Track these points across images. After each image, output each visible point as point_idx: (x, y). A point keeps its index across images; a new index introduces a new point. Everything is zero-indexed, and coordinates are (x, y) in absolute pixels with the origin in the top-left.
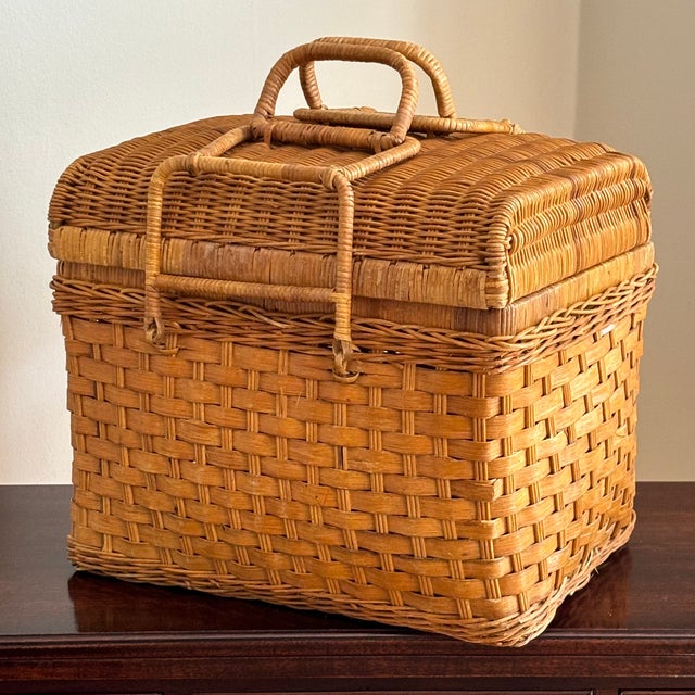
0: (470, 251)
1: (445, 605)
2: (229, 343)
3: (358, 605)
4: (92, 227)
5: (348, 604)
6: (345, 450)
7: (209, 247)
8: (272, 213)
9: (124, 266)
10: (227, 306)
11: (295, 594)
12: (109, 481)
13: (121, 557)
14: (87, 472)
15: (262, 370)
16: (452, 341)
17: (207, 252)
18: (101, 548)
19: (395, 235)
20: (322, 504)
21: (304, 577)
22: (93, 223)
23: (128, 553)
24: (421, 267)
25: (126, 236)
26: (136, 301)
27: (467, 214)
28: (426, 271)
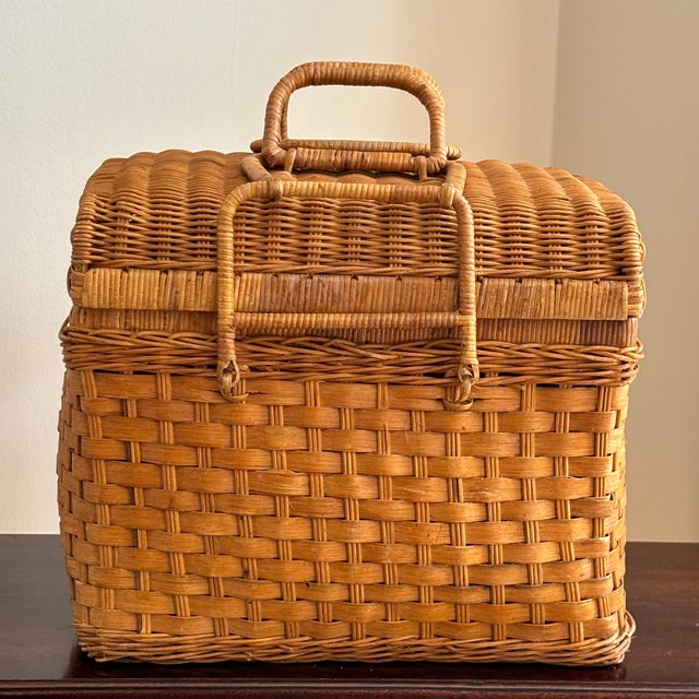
0: (601, 263)
1: (557, 631)
2: (315, 381)
3: (455, 647)
4: (134, 267)
5: (444, 647)
6: (460, 481)
7: (294, 278)
8: (362, 238)
9: (181, 308)
10: (311, 342)
11: (384, 645)
12: (150, 553)
13: (164, 637)
14: (113, 547)
15: (359, 406)
16: (583, 355)
17: (292, 286)
18: (138, 632)
19: (512, 252)
20: (434, 542)
21: (398, 626)
22: (135, 262)
23: (177, 632)
24: (552, 283)
25: (183, 275)
26: (195, 346)
27: (589, 226)
28: (559, 286)
